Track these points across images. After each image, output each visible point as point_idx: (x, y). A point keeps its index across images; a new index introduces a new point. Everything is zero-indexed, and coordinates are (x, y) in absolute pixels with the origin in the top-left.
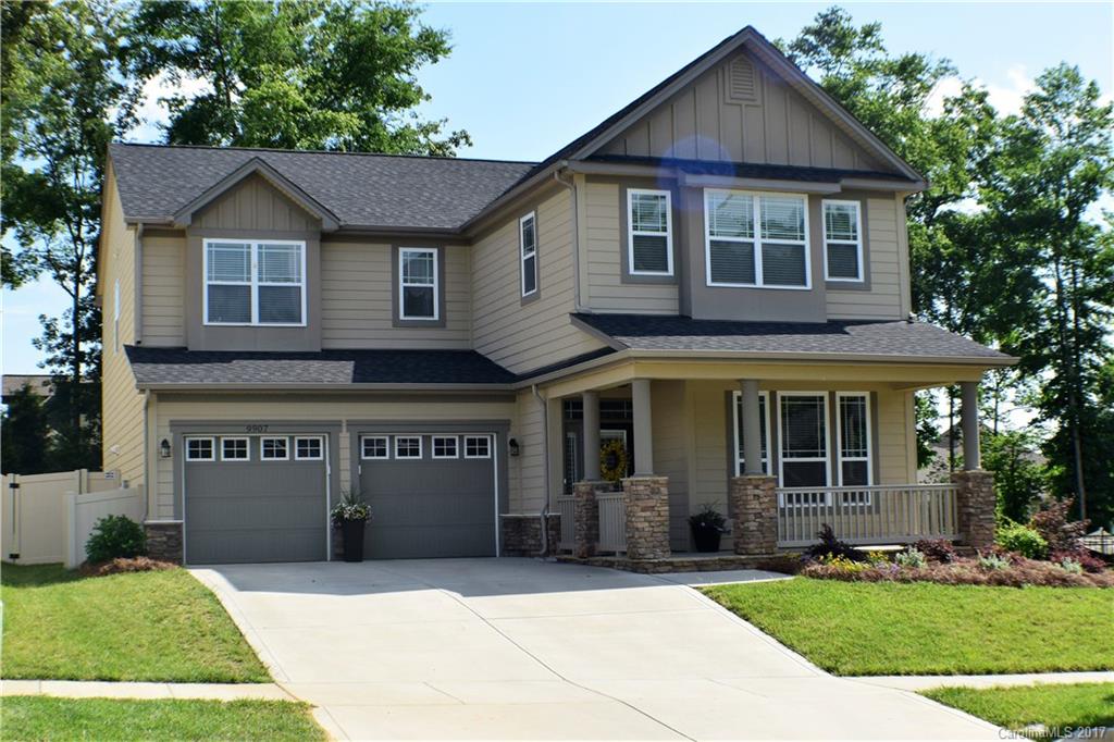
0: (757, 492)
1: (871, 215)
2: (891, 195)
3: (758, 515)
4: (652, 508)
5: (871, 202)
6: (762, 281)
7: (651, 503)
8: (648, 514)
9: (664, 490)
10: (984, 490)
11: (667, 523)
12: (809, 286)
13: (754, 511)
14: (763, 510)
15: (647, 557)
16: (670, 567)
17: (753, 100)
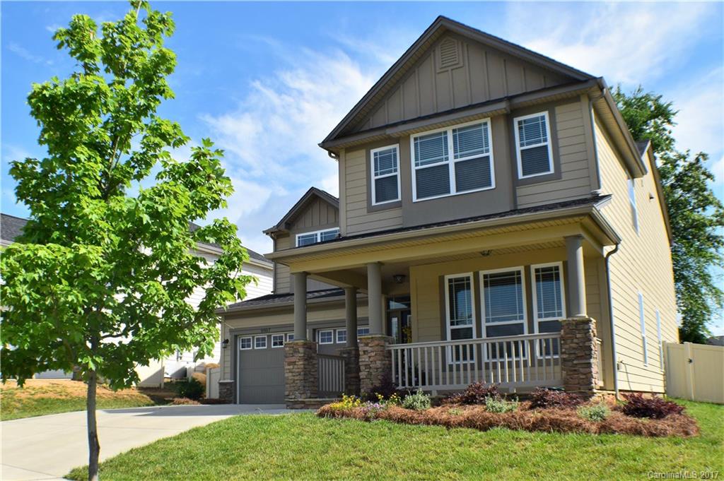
0: (366, 348)
1: (558, 119)
2: (576, 99)
3: (367, 366)
4: (294, 363)
5: (558, 110)
6: (455, 190)
7: (293, 359)
8: (291, 367)
9: (301, 350)
10: (578, 336)
11: (302, 373)
12: (493, 186)
13: (364, 363)
14: (371, 362)
15: (290, 397)
16: (303, 405)
17: (457, 64)
